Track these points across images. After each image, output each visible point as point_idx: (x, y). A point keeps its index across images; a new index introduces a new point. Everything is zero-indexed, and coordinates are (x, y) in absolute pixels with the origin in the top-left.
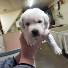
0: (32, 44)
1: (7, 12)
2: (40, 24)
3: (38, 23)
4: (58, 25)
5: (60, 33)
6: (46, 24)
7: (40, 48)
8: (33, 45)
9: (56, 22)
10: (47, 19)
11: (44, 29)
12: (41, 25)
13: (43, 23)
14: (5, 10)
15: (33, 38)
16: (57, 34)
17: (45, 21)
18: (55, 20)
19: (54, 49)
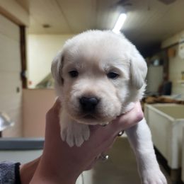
0: (74, 141)
1: (49, 33)
2: (111, 80)
3: (106, 77)
4: (179, 99)
5: (179, 122)
6: (132, 85)
7: (105, 157)
8: (75, 145)
9: (174, 89)
10: (139, 71)
11: (123, 100)
12: (116, 87)
13: (123, 80)
14: (46, 26)
15: (79, 122)
16: (171, 122)
17: (131, 76)
18: (174, 85)
19: (144, 172)
